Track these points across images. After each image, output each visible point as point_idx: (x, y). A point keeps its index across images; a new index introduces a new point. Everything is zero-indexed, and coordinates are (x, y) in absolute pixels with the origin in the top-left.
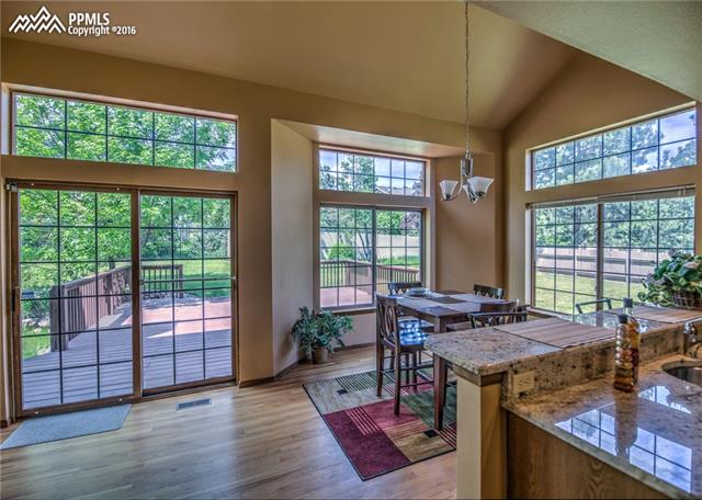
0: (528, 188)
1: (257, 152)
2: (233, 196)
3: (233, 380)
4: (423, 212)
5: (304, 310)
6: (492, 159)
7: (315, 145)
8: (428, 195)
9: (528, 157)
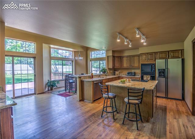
0: (90, 58)
1: (40, 50)
2: (34, 58)
3: (35, 94)
4: (72, 61)
5: (49, 80)
6: (85, 53)
7: (50, 47)
8: (73, 58)
9: (90, 53)
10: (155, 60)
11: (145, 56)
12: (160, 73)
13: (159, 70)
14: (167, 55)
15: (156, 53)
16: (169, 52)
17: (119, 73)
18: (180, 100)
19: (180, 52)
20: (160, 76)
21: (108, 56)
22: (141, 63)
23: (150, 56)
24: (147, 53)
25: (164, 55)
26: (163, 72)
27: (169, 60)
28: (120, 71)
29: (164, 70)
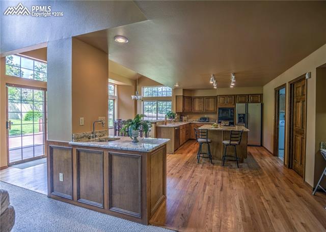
9: (142, 89)
10: (235, 104)
11: (223, 98)
12: (240, 118)
13: (239, 115)
14: (247, 99)
15: (235, 96)
16: (248, 95)
17: (187, 118)
18: (259, 146)
19: (259, 96)
20: (240, 121)
21: (176, 96)
22: (218, 106)
23: (228, 99)
24: (226, 95)
25: (243, 99)
26: (244, 118)
27: (249, 104)
28: (188, 116)
29: (244, 115)
